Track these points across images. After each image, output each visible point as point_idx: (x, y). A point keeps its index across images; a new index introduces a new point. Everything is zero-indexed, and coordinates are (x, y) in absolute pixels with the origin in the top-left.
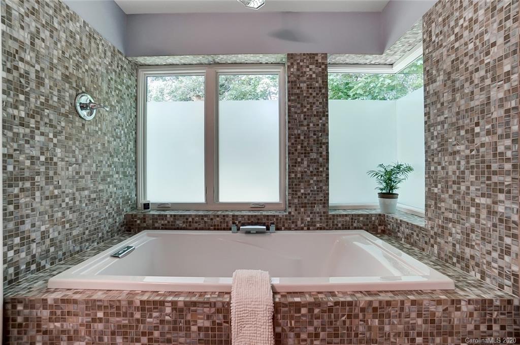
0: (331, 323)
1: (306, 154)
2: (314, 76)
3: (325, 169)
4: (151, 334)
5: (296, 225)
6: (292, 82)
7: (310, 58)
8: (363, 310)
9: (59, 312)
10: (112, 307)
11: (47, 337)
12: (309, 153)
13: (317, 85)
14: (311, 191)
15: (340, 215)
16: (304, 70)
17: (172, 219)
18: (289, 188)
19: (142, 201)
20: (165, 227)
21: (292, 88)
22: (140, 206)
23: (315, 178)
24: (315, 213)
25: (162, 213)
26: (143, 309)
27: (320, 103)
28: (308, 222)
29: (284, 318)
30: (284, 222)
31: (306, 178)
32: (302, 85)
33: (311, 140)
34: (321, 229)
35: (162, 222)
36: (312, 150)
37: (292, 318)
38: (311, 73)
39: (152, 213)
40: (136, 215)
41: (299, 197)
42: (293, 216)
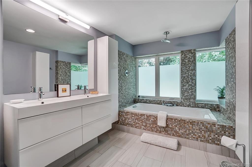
0: (180, 124)
1: (188, 83)
2: (190, 57)
3: (194, 88)
4: (142, 120)
5: (184, 105)
6: (182, 60)
7: (189, 51)
8: (187, 122)
9: (126, 114)
10: (135, 114)
11: (125, 118)
12: (188, 82)
13: (192, 60)
14: (189, 95)
15: (200, 103)
16: (187, 55)
17: (146, 100)
18: (181, 93)
19: (137, 95)
20: (144, 102)
21: (183, 62)
22: (137, 96)
23: (191, 91)
24: (190, 102)
25: (143, 99)
26: (141, 115)
27: (193, 66)
28: (188, 104)
29: (169, 121)
30: (179, 104)
31: (188, 91)
32: (186, 61)
33: (189, 78)
34: (193, 107)
35: (143, 101)
36: (189, 81)
37: (171, 121)
38: (189, 56)
39: (140, 98)
40: (136, 99)
41: (185, 96)
42: (183, 102)
